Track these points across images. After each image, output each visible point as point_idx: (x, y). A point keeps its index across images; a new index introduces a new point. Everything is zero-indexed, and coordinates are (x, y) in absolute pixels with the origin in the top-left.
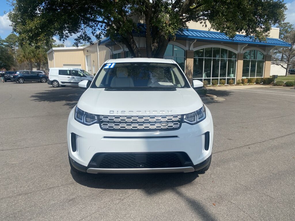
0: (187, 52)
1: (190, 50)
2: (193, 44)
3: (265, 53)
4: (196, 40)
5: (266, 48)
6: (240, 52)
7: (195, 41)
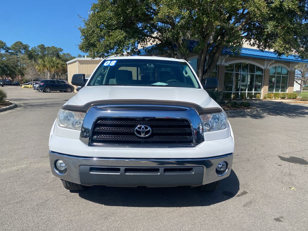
0: (219, 66)
1: (222, 64)
2: (225, 58)
3: (289, 70)
4: (228, 55)
5: (290, 64)
6: (267, 67)
7: (227, 57)
